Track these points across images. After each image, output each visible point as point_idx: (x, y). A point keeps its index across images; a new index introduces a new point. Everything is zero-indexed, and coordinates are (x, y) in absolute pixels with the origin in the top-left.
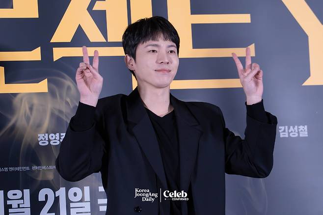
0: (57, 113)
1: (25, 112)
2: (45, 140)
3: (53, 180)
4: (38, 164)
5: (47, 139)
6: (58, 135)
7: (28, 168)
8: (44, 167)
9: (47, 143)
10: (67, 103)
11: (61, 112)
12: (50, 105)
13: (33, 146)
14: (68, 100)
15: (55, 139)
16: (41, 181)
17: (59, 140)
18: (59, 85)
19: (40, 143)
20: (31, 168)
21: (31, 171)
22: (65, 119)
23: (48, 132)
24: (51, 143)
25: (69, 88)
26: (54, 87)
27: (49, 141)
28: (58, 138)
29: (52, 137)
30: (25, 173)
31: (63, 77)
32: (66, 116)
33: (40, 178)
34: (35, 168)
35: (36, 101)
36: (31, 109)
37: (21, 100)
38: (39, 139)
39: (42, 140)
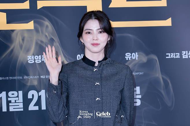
0: (39, 42)
1: (19, 42)
2: (32, 60)
3: (37, 85)
4: (28, 75)
5: (33, 59)
6: (40, 56)
7: (21, 78)
8: (31, 77)
9: (33, 62)
10: (46, 36)
11: (42, 42)
12: (35, 37)
13: (25, 63)
14: (47, 34)
15: (38, 59)
16: (30, 86)
17: (41, 60)
18: (41, 25)
19: (29, 62)
20: (23, 77)
21: (23, 79)
22: (45, 47)
23: (34, 55)
24: (36, 61)
25: (47, 26)
26: (38, 26)
27: (35, 60)
28: (40, 59)
29: (37, 58)
30: (19, 81)
31: (44, 20)
32: (45, 44)
33: (29, 84)
34: (25, 77)
35: (26, 35)
36: (23, 40)
37: (17, 34)
38: (28, 59)
39: (30, 60)
